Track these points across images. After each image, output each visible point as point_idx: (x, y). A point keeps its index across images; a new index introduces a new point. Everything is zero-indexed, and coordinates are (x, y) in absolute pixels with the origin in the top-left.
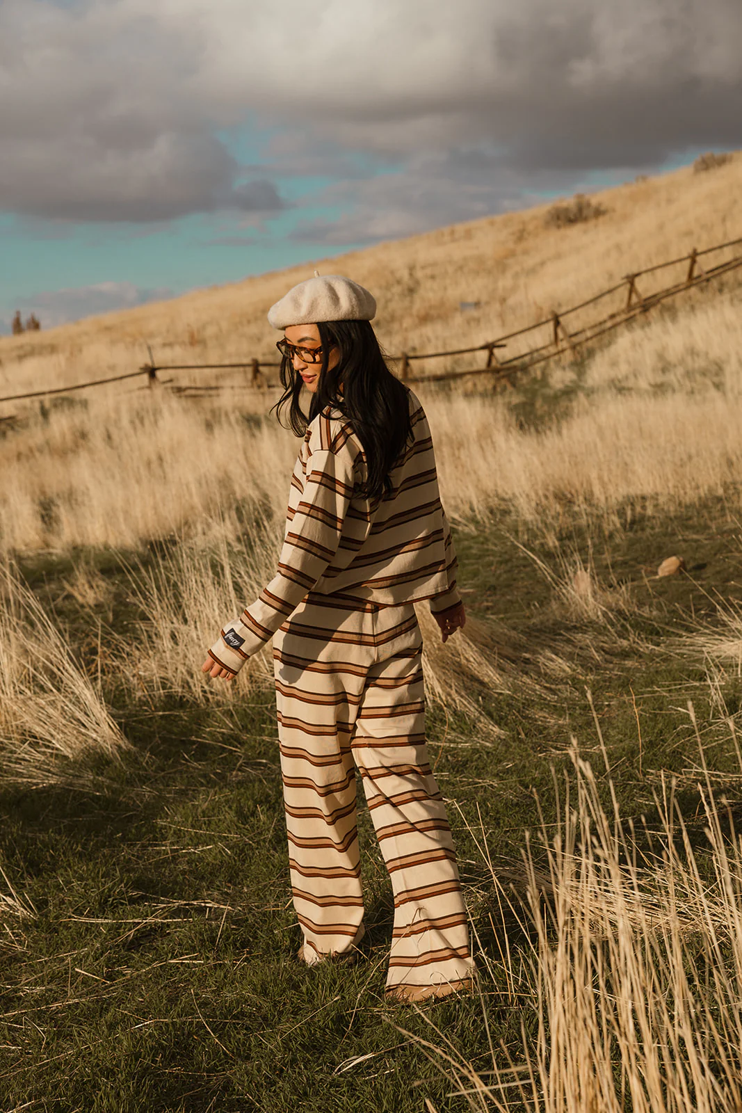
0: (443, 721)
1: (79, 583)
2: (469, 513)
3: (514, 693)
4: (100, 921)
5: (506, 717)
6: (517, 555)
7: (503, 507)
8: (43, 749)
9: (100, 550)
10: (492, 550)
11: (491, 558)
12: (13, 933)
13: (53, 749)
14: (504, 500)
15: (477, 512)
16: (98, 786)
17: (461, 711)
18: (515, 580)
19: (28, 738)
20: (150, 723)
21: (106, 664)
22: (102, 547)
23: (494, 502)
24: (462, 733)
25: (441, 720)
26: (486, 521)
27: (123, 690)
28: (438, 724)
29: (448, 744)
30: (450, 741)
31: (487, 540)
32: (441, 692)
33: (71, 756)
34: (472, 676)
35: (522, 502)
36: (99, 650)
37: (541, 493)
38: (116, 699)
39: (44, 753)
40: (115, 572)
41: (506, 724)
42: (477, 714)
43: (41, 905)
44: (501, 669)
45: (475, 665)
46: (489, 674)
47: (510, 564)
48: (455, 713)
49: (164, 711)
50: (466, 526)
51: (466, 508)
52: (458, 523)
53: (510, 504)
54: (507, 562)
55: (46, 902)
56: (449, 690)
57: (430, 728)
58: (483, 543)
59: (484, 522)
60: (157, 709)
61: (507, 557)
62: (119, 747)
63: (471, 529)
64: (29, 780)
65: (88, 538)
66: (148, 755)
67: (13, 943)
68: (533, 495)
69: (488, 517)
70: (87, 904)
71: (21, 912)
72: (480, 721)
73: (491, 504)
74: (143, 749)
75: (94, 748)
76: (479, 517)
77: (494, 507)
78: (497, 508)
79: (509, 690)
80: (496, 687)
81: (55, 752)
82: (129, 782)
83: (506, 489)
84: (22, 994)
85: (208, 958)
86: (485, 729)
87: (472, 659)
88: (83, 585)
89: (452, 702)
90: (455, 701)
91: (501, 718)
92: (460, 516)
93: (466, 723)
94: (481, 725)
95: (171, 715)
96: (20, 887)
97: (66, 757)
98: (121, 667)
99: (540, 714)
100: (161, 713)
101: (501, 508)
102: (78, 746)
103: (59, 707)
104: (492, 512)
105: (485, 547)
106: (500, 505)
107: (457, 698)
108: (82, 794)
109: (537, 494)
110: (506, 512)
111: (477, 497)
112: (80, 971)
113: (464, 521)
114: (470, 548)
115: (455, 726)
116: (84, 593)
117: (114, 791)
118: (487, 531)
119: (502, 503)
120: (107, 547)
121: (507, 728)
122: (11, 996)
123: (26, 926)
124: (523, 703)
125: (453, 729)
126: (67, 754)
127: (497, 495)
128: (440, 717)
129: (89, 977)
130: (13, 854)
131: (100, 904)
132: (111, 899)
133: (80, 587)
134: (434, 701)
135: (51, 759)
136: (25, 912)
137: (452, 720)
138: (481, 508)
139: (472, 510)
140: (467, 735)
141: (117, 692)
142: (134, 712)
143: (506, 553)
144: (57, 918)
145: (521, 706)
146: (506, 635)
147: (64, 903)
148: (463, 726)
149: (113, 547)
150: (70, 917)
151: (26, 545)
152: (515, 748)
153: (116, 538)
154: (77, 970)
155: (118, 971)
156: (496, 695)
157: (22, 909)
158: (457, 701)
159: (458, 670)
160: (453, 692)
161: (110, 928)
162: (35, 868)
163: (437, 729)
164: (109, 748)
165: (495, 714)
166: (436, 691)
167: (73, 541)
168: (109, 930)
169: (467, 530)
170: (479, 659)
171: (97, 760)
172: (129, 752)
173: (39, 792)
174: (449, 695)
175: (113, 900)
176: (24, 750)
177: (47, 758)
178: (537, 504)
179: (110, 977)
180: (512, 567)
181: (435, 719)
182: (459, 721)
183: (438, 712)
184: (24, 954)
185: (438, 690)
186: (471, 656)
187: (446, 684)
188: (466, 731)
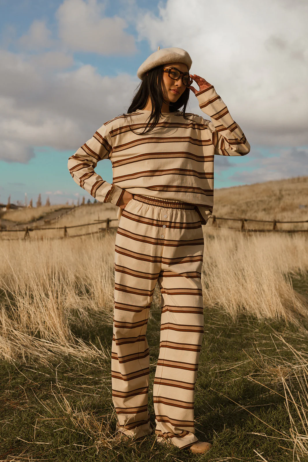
0: (284, 326)
2: (298, 271)
10: (306, 286)
11: (306, 288)
12: (100, 363)
15: (301, 271)
17: (292, 323)
24: (292, 331)
25: (284, 325)
26: (305, 275)
28: (282, 327)
31: (304, 282)
34: (298, 312)
42: (299, 325)
45: (300, 308)
46: (305, 311)
48: (290, 323)
50: (296, 276)
51: (297, 270)
52: (293, 275)
56: (288, 314)
57: (278, 328)
58: (303, 283)
59: (304, 275)
63: (299, 278)
67: (100, 366)
69: (306, 274)
72: (300, 328)
76: (302, 273)
86: (302, 331)
87: (298, 306)
89: (289, 319)
90: (290, 319)
92: (294, 272)
93: (294, 328)
94: (300, 330)
105: (304, 284)
107: (291, 318)
111: (302, 266)
113: (296, 275)
114: (297, 284)
115: (289, 329)
118: (305, 279)
125: (288, 329)
130: (104, 340)
134: (281, 318)
136: (107, 358)
137: (288, 326)
138: (303, 269)
139: (299, 270)
157: (105, 356)
158: (291, 319)
159: (292, 309)
160: (290, 316)
163: (282, 329)
166: (283, 314)
169: (296, 277)
170: (301, 306)
174: (288, 316)
181: (281, 325)
182: (291, 327)
183: (282, 322)
184: (104, 370)
185: (284, 314)
186: (298, 305)
187: (286, 312)
188: (294, 331)
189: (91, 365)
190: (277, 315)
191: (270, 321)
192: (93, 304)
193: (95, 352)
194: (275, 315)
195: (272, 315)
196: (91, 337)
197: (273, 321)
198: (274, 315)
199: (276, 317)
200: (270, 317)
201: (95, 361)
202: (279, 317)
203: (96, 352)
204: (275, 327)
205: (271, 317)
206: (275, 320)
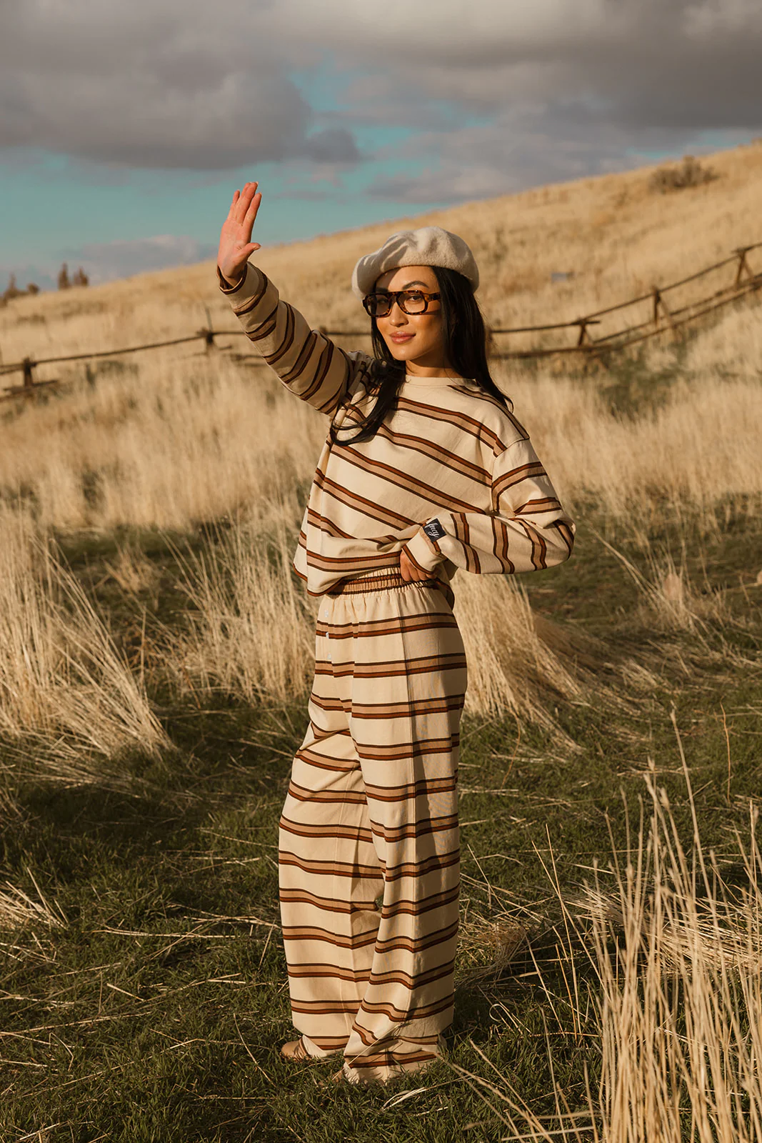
0: (515, 733)
1: (122, 566)
3: (593, 705)
4: (135, 934)
5: (583, 731)
6: (601, 555)
7: (590, 500)
8: (79, 746)
9: (146, 530)
12: (41, 943)
13: (89, 746)
14: (590, 493)
16: (137, 788)
17: (534, 723)
18: (599, 581)
19: (63, 733)
20: (195, 722)
21: (150, 657)
22: (148, 528)
23: (581, 495)
24: (535, 747)
25: (513, 732)
27: (167, 685)
28: (509, 736)
29: (518, 759)
30: (522, 755)
32: (513, 701)
33: (108, 754)
34: (548, 685)
35: (610, 496)
36: (143, 640)
37: (631, 486)
38: (159, 694)
39: (80, 750)
40: (162, 556)
41: (583, 739)
42: (552, 727)
43: (73, 914)
44: (580, 679)
45: (552, 674)
46: (567, 683)
47: (594, 564)
48: (528, 724)
49: (212, 710)
53: (596, 497)
54: (591, 561)
55: (77, 911)
56: (522, 699)
57: (500, 740)
60: (204, 707)
61: (591, 556)
62: (162, 747)
64: (63, 779)
65: (134, 516)
66: (192, 756)
67: (41, 953)
68: (623, 489)
70: (122, 915)
71: (51, 921)
72: (555, 735)
73: (577, 497)
74: (187, 750)
75: (134, 747)
77: (580, 500)
78: (583, 502)
79: (588, 702)
80: (574, 698)
81: (91, 749)
82: (172, 786)
83: (593, 482)
84: (49, 1008)
85: (250, 979)
86: (559, 744)
87: (549, 667)
88: (127, 569)
89: (525, 713)
90: (529, 714)
91: (578, 732)
93: (539, 737)
94: (556, 739)
95: (219, 714)
96: (50, 894)
97: (103, 756)
98: (166, 660)
99: (621, 730)
100: (207, 712)
101: (588, 501)
102: (116, 743)
103: (98, 702)
104: (577, 505)
106: (586, 498)
107: (531, 708)
108: (120, 797)
109: (627, 488)
110: (592, 507)
111: (562, 489)
112: (112, 986)
115: (527, 739)
116: (128, 577)
117: (154, 795)
119: (589, 496)
120: (154, 528)
121: (583, 743)
122: (37, 1010)
123: (56, 936)
124: (603, 717)
125: (525, 742)
126: (105, 752)
127: (584, 488)
128: (512, 728)
129: (121, 993)
130: (44, 858)
131: (135, 915)
132: (148, 911)
133: (124, 571)
134: (506, 711)
135: (87, 757)
136: (55, 921)
137: (524, 732)
140: (540, 750)
141: (161, 687)
142: (178, 710)
143: (590, 551)
144: (89, 928)
145: (600, 720)
146: (586, 641)
147: (97, 913)
148: (537, 740)
149: (160, 527)
150: (103, 928)
151: (67, 522)
152: (592, 766)
153: (165, 518)
154: (109, 985)
155: (153, 989)
156: (573, 707)
157: (52, 917)
158: (531, 712)
159: (532, 677)
160: (527, 702)
161: (146, 942)
162: (66, 874)
163: (508, 742)
164: (150, 747)
165: (571, 728)
166: (508, 700)
167: (118, 520)
168: (145, 944)
170: (557, 667)
171: (137, 760)
172: (171, 753)
173: (73, 792)
174: (522, 704)
175: (151, 912)
176: (58, 746)
177: (83, 756)
178: (627, 499)
179: (144, 994)
180: (597, 567)
181: (506, 731)
182: (532, 733)
183: (509, 723)
184: (52, 966)
185: (511, 698)
186: (548, 664)
187: (519, 693)
188: (539, 745)
189: (18, 951)
190: (493, 705)
191: (478, 725)
192: (6, 718)
193: (24, 908)
194: (491, 708)
195: (482, 706)
196: (10, 854)
197: (486, 723)
198: (487, 706)
199: (493, 710)
200: (477, 713)
201: (25, 940)
202: (499, 710)
203: (27, 907)
204: (492, 739)
205: (481, 713)
206: (490, 720)
